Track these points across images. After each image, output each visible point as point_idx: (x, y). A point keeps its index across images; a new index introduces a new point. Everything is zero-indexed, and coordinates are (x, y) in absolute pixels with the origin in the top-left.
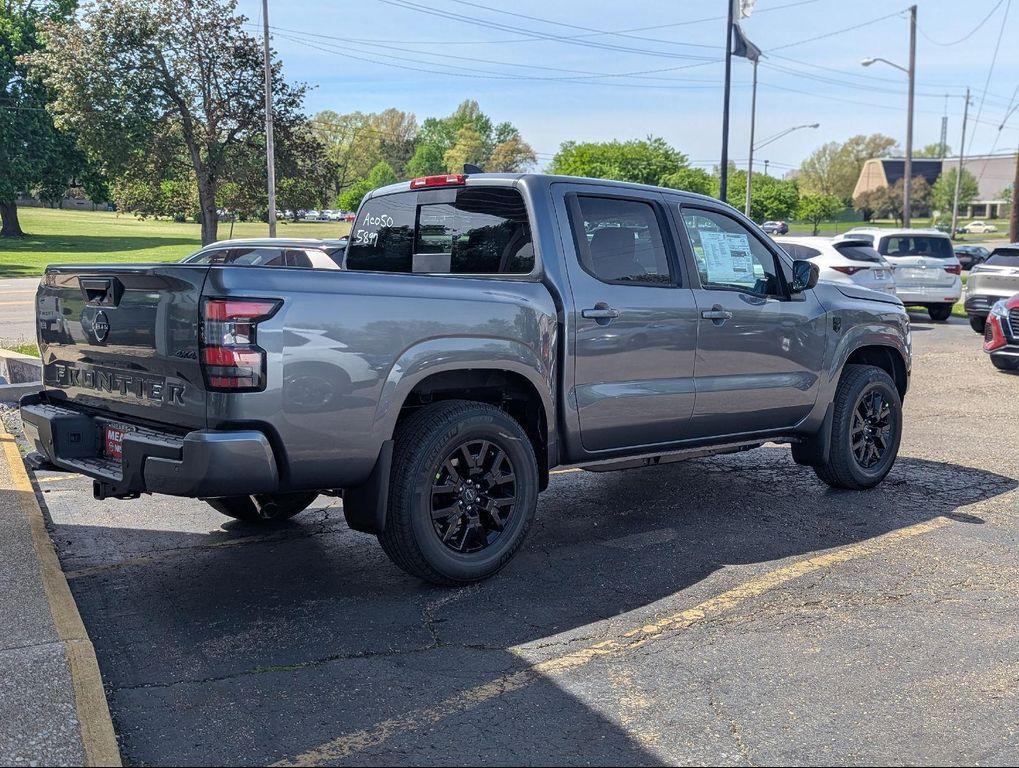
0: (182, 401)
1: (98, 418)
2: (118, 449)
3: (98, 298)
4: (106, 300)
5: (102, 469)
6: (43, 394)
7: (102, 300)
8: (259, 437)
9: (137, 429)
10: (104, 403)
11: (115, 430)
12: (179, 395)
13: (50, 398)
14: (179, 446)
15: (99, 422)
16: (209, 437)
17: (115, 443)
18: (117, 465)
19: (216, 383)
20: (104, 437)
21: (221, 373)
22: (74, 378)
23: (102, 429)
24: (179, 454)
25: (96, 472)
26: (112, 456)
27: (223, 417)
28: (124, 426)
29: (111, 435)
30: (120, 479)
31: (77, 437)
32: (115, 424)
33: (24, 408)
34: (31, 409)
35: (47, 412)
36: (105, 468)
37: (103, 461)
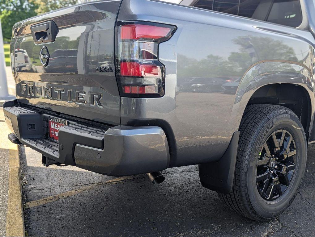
0: (100, 104)
1: (45, 115)
2: (57, 134)
3: (42, 38)
4: (46, 39)
5: (46, 148)
6: (16, 101)
7: (44, 38)
8: (159, 131)
9: (69, 123)
10: (48, 106)
11: (55, 123)
12: (98, 100)
13: (20, 103)
14: (101, 138)
15: (45, 117)
16: (124, 132)
17: (55, 130)
18: (56, 145)
19: (128, 90)
20: (48, 127)
21: (132, 83)
22: (31, 91)
23: (47, 122)
24: (101, 144)
25: (43, 150)
26: (53, 138)
27: (133, 116)
28: (60, 121)
29: (53, 126)
30: (58, 157)
31: (33, 127)
32: (54, 118)
33: (5, 108)
34: (8, 109)
35: (16, 111)
36: (48, 147)
37: (48, 141)
